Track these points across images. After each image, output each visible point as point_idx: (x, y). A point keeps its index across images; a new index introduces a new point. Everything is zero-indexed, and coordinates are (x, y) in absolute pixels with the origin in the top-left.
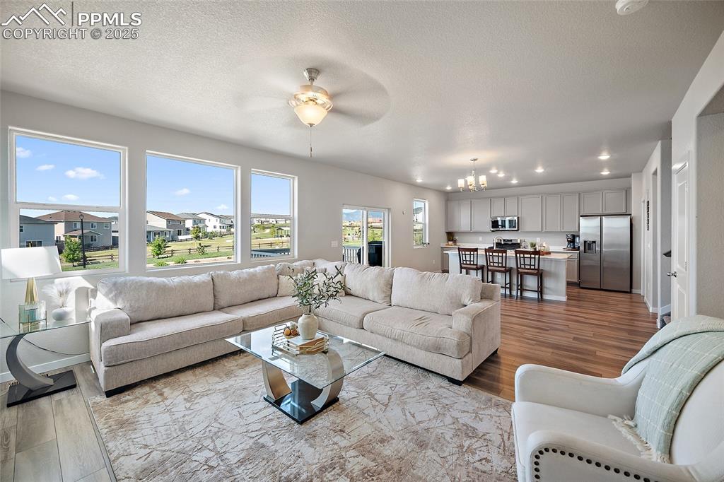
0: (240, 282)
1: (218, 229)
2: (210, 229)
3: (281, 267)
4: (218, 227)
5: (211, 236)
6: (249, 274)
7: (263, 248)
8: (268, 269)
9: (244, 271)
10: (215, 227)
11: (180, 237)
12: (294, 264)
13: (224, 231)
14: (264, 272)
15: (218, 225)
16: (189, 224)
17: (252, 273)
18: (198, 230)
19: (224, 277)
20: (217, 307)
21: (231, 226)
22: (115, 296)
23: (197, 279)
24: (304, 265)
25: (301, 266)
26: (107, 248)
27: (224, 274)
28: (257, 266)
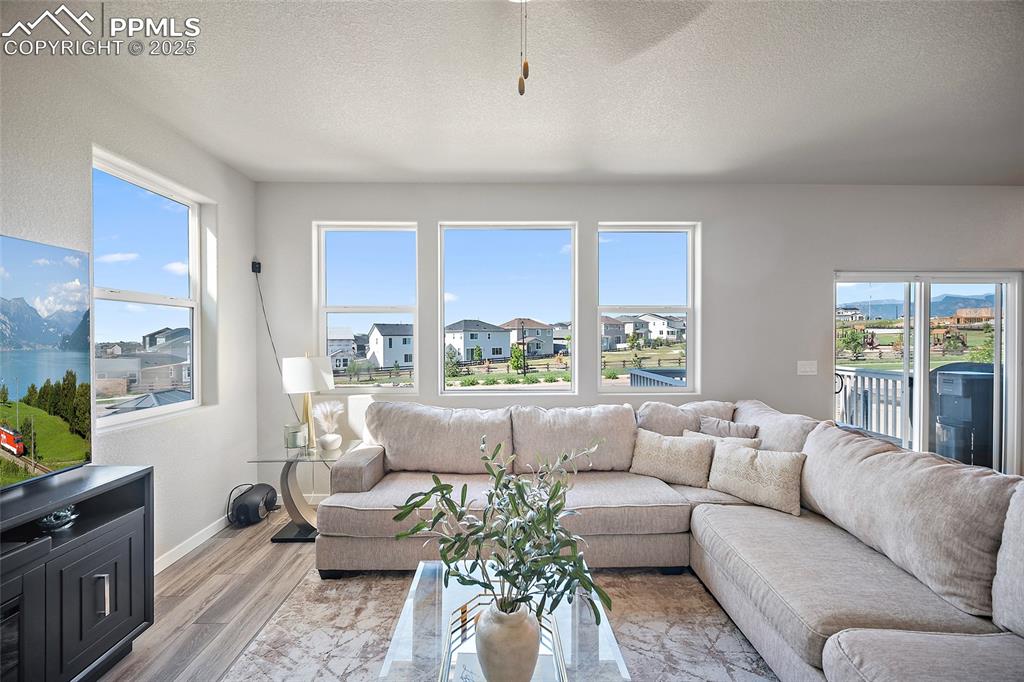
0: (554, 433)
1: (665, 336)
2: (654, 336)
3: (647, 411)
4: (665, 333)
5: (656, 344)
6: (573, 417)
7: (666, 366)
8: (616, 413)
9: (568, 410)
10: (661, 333)
11: (619, 346)
12: (682, 407)
13: (673, 338)
14: (605, 418)
15: (665, 329)
16: (629, 329)
17: (580, 416)
18: (637, 336)
19: (530, 419)
20: (516, 470)
21: (683, 331)
22: (376, 428)
23: (486, 415)
24: (706, 412)
25: (696, 411)
26: (547, 356)
27: (530, 412)
28: (593, 405)
